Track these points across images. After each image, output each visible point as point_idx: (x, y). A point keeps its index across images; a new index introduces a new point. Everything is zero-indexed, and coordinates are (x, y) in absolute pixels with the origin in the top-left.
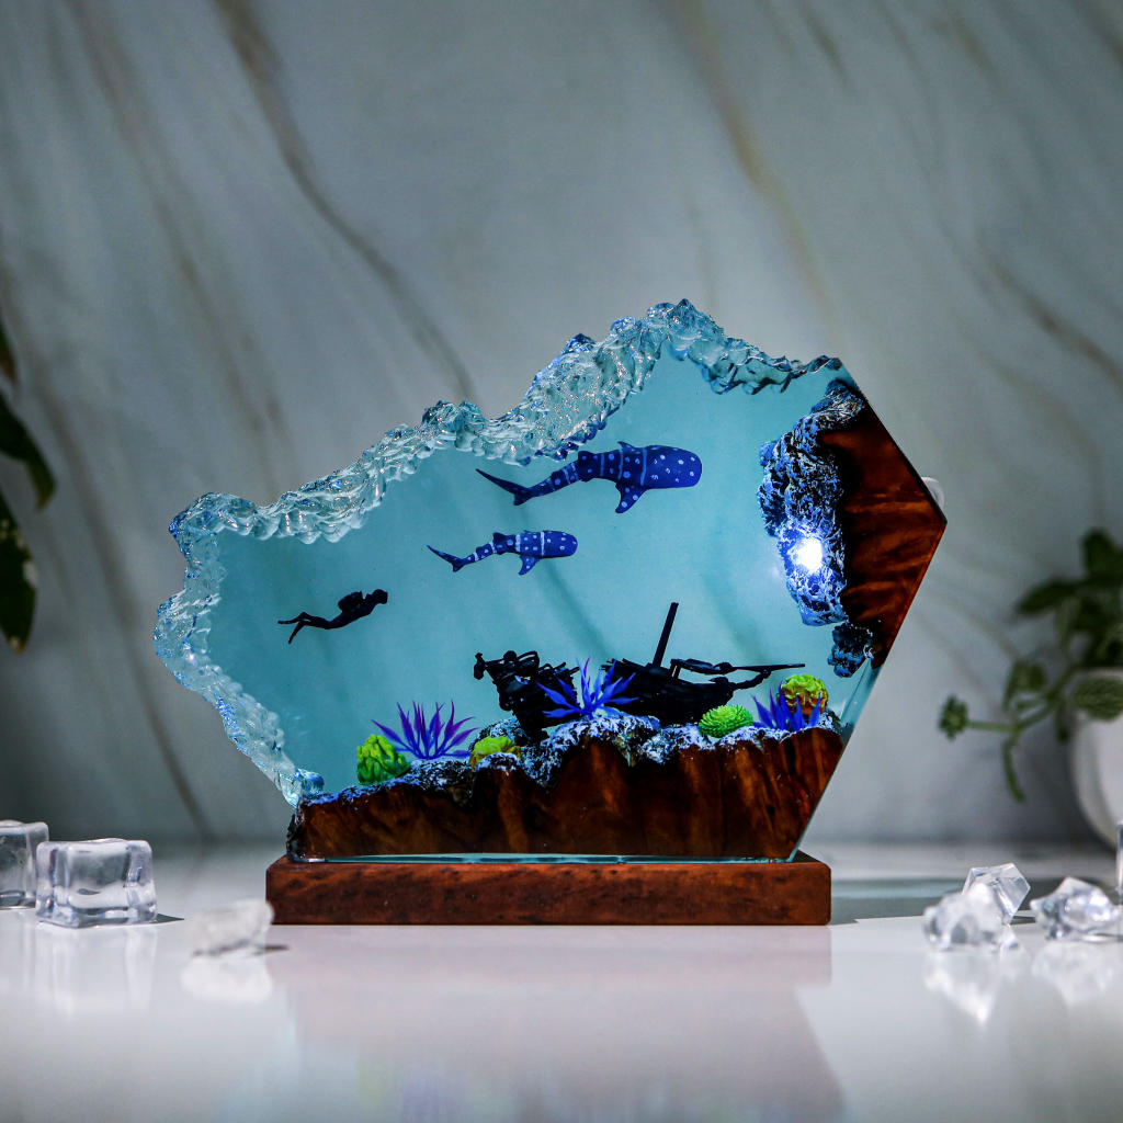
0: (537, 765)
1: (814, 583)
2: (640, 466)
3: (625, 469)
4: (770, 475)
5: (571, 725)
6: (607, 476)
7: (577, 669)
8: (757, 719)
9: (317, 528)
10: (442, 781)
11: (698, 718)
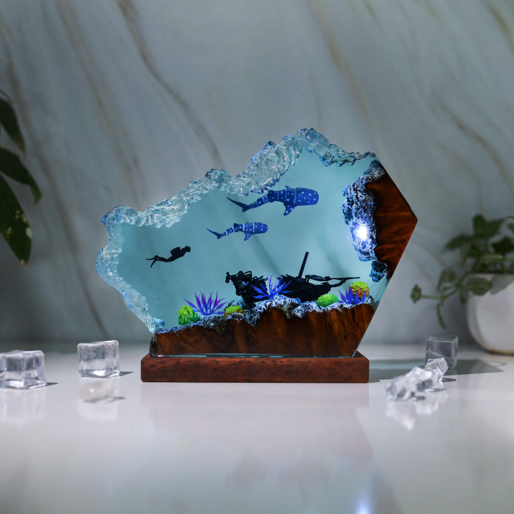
0: (251, 318)
1: (364, 244)
2: (294, 197)
3: (287, 198)
4: (346, 200)
5: (265, 302)
6: (280, 200)
7: (267, 279)
8: (340, 299)
9: (161, 222)
10: (212, 324)
11: (317, 299)
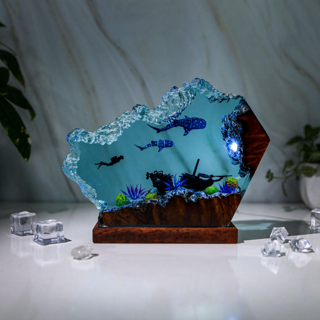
0: (163, 202)
1: (235, 154)
2: (190, 123)
3: (186, 124)
4: (224, 125)
5: (171, 192)
6: (181, 126)
7: (173, 176)
8: (220, 190)
10: (138, 206)
11: (205, 189)
